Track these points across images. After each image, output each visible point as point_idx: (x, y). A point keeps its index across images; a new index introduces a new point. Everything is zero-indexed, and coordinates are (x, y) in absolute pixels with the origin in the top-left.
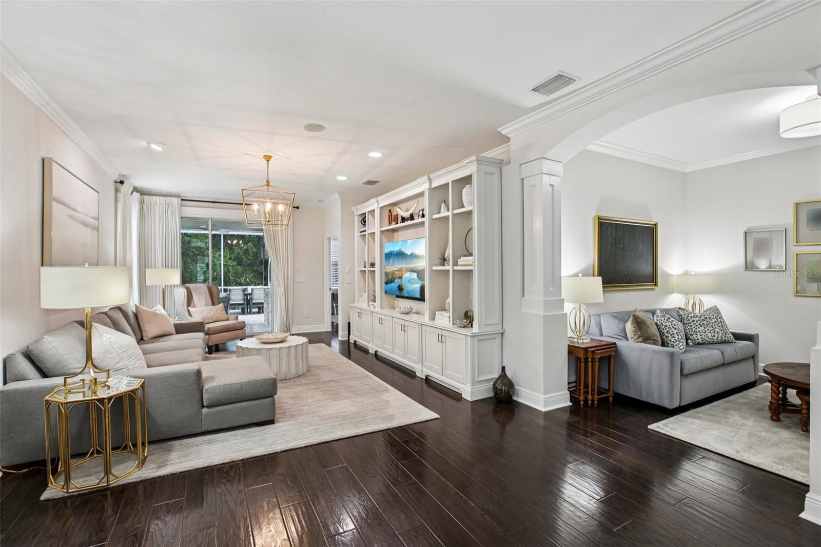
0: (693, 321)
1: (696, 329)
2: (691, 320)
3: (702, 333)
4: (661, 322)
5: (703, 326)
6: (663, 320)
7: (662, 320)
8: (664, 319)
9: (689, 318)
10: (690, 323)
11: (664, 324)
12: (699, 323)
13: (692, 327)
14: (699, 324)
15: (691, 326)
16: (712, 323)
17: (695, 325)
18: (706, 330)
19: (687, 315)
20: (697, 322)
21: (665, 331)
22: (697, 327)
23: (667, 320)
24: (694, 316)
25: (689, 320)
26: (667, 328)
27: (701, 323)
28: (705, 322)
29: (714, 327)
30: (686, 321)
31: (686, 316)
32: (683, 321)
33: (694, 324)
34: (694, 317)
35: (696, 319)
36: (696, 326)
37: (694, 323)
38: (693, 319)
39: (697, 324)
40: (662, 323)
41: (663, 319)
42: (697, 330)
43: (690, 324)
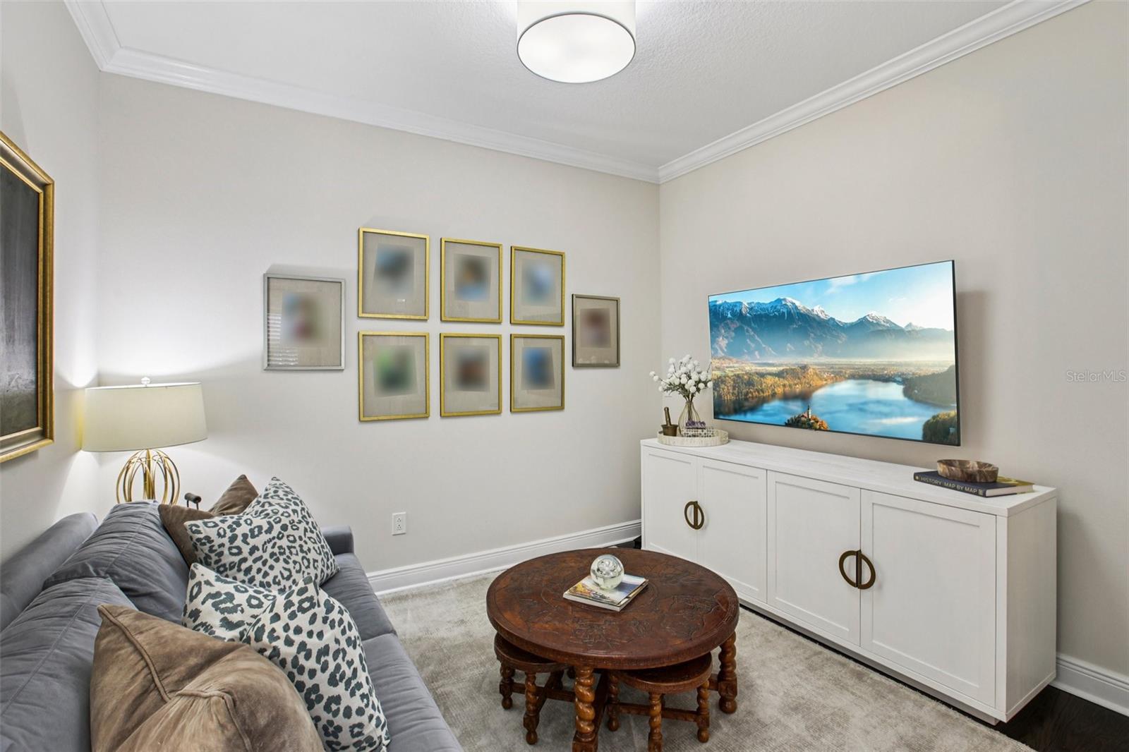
0: (252, 552)
1: (266, 574)
2: (246, 549)
3: (283, 582)
4: (298, 639)
5: (282, 558)
6: (306, 627)
7: (298, 630)
8: (313, 620)
9: (239, 542)
10: (245, 560)
11: (314, 644)
12: (270, 550)
13: (254, 572)
14: (272, 555)
15: (248, 570)
16: (300, 538)
17: (259, 564)
18: (291, 566)
19: (229, 534)
20: (264, 551)
21: (322, 679)
22: (266, 568)
23: (325, 620)
24: (252, 531)
25: (240, 552)
26: (330, 658)
27: (276, 550)
28: (284, 543)
29: (305, 548)
30: (227, 559)
31: (225, 540)
32: (214, 557)
33: (255, 561)
34: (253, 536)
35: (258, 541)
36: (264, 563)
37: (257, 554)
38: (252, 542)
39: (266, 556)
40: (303, 646)
41: (302, 620)
42: (270, 579)
43: (244, 566)
